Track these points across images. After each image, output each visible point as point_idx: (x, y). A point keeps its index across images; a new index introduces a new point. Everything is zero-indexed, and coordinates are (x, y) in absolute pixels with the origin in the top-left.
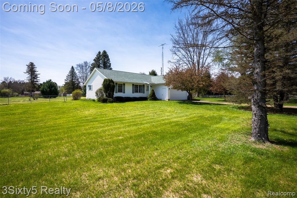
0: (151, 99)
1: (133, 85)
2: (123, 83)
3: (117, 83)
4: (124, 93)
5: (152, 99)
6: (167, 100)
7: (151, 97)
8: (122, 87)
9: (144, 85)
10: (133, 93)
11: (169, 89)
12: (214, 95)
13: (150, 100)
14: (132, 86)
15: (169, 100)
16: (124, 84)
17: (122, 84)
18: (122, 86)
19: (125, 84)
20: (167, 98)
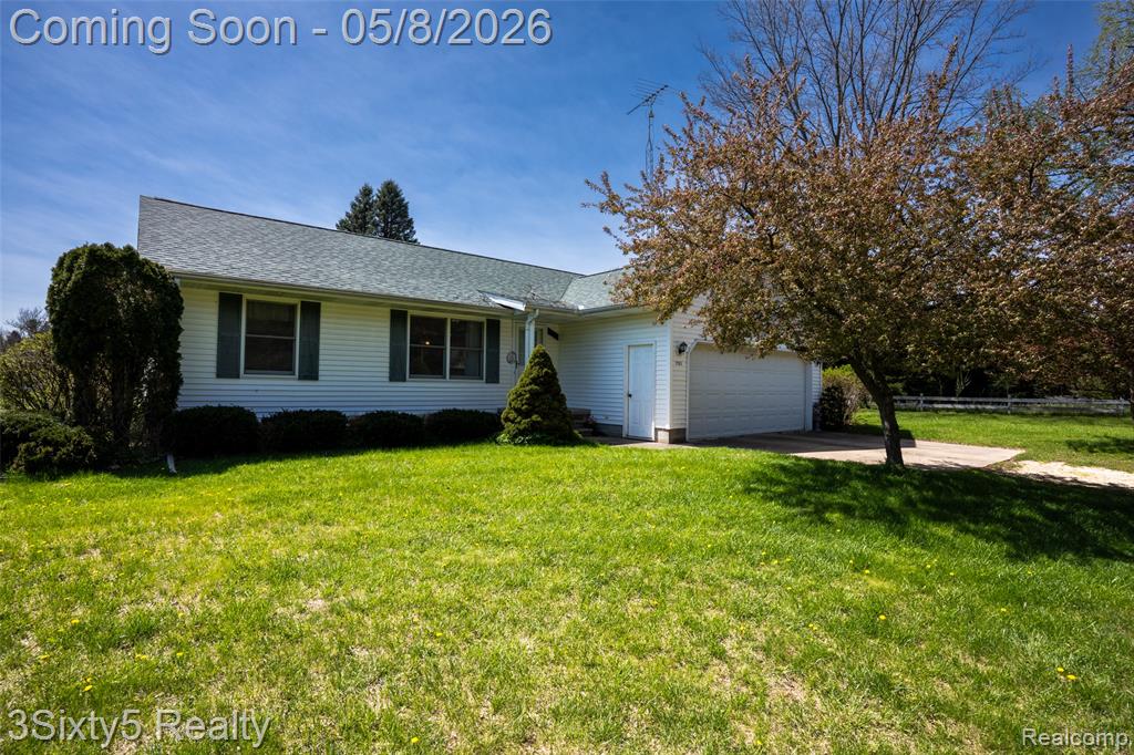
0: (522, 433)
1: (398, 317)
2: (297, 301)
3: (240, 298)
4: (310, 372)
5: (534, 427)
6: (664, 436)
7: (526, 414)
8: (293, 334)
9: (494, 325)
10: (396, 374)
11: (681, 349)
12: (960, 396)
13: (513, 438)
14: (388, 324)
15: (678, 437)
16: (312, 309)
17: (292, 308)
18: (292, 324)
19: (323, 304)
20: (661, 418)
